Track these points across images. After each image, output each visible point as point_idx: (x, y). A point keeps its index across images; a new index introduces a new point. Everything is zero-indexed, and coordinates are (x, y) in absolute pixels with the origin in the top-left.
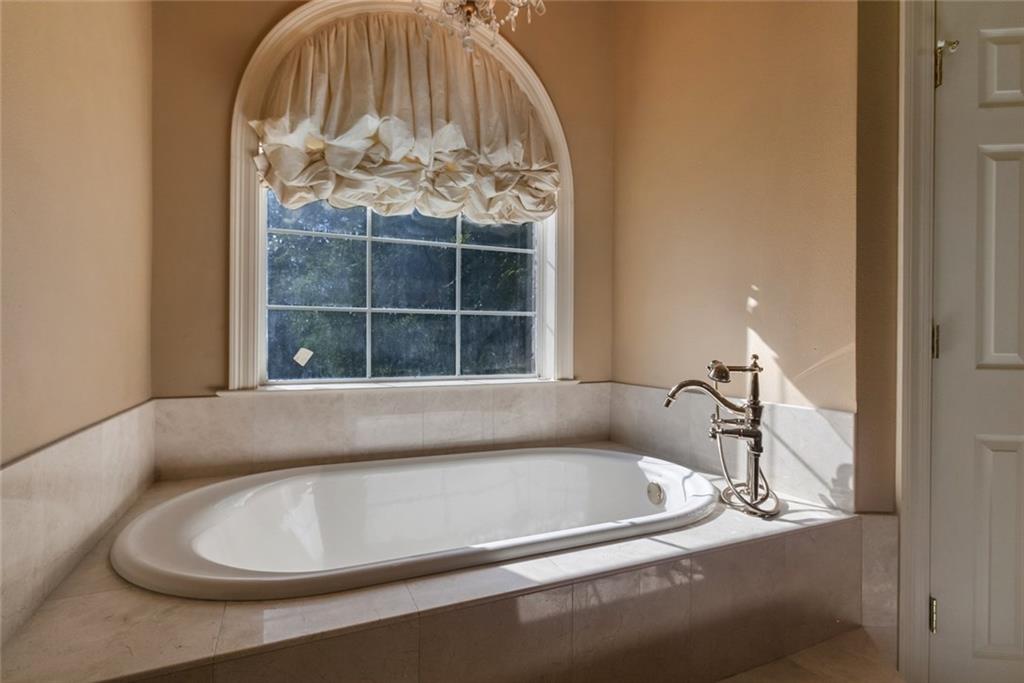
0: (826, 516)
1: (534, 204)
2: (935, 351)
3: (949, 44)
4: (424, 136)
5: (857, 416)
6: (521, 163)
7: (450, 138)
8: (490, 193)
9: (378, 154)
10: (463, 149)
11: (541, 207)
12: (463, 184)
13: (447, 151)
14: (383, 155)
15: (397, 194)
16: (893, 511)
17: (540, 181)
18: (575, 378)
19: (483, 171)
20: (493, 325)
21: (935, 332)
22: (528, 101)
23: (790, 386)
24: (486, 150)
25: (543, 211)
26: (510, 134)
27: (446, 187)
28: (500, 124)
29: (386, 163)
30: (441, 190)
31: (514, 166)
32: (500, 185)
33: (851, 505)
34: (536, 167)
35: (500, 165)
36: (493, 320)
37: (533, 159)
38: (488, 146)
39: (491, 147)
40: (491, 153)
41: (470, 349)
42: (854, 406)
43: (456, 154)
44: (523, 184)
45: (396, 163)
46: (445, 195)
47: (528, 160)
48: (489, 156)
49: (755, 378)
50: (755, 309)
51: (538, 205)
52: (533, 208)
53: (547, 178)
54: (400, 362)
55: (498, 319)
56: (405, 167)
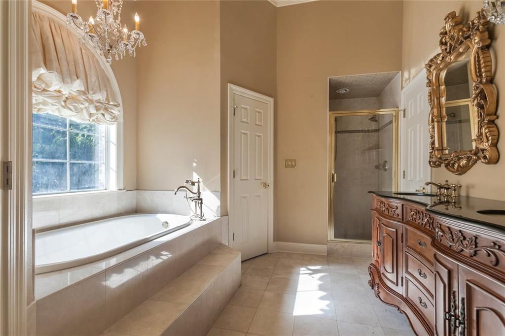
0: (215, 218)
1: (111, 118)
2: (234, 177)
3: (237, 107)
4: (68, 83)
5: (221, 192)
6: (104, 100)
7: (77, 85)
8: (93, 111)
9: (41, 85)
10: (82, 91)
11: (113, 120)
12: (82, 106)
13: (75, 90)
14: (43, 86)
15: (48, 105)
16: (227, 215)
17: (112, 109)
18: (124, 189)
19: (91, 102)
20: (85, 167)
21: (234, 172)
22: (105, 74)
23: (205, 188)
24: (91, 92)
25: (114, 121)
26: (101, 87)
27: (74, 106)
28: (97, 82)
29: (44, 90)
30: (70, 107)
31: (102, 101)
32: (97, 109)
33: (219, 215)
34: (111, 103)
35: (96, 99)
36: (85, 165)
37: (110, 100)
38: (92, 91)
39: (93, 91)
40: (93, 94)
41: (75, 178)
42: (220, 190)
43: (79, 92)
44: (106, 109)
45: (51, 92)
46: (73, 109)
47: (107, 99)
48: (93, 95)
49: (199, 184)
50: (195, 166)
51: (112, 119)
52: (110, 120)
53: (116, 108)
54: (38, 185)
55: (88, 165)
56: (55, 94)
